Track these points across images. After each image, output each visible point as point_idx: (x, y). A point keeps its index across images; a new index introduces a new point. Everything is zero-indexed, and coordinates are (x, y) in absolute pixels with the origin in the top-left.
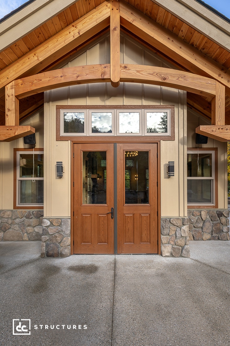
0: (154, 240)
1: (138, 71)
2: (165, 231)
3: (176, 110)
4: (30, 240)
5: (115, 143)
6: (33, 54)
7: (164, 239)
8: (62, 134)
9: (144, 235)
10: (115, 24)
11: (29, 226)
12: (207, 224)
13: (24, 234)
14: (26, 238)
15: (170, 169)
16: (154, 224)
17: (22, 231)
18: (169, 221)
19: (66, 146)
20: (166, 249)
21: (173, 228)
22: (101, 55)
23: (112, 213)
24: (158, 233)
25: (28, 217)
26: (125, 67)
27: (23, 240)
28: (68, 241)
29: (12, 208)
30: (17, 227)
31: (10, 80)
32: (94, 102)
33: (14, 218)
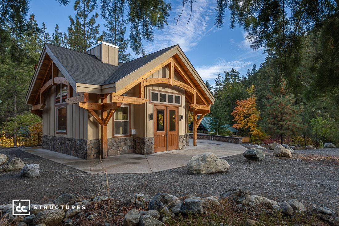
0: (177, 144)
2: (180, 140)
3: (182, 95)
4: (121, 154)
5: (167, 107)
7: (180, 143)
8: (151, 101)
9: (174, 143)
11: (120, 147)
13: (118, 151)
14: (119, 154)
15: (181, 117)
16: (177, 138)
18: (181, 136)
19: (151, 106)
20: (180, 147)
21: (182, 139)
23: (166, 135)
24: (178, 141)
25: (119, 142)
27: (118, 155)
28: (153, 147)
29: (111, 137)
30: (114, 148)
31: (143, 79)
32: (161, 89)
33: (113, 143)
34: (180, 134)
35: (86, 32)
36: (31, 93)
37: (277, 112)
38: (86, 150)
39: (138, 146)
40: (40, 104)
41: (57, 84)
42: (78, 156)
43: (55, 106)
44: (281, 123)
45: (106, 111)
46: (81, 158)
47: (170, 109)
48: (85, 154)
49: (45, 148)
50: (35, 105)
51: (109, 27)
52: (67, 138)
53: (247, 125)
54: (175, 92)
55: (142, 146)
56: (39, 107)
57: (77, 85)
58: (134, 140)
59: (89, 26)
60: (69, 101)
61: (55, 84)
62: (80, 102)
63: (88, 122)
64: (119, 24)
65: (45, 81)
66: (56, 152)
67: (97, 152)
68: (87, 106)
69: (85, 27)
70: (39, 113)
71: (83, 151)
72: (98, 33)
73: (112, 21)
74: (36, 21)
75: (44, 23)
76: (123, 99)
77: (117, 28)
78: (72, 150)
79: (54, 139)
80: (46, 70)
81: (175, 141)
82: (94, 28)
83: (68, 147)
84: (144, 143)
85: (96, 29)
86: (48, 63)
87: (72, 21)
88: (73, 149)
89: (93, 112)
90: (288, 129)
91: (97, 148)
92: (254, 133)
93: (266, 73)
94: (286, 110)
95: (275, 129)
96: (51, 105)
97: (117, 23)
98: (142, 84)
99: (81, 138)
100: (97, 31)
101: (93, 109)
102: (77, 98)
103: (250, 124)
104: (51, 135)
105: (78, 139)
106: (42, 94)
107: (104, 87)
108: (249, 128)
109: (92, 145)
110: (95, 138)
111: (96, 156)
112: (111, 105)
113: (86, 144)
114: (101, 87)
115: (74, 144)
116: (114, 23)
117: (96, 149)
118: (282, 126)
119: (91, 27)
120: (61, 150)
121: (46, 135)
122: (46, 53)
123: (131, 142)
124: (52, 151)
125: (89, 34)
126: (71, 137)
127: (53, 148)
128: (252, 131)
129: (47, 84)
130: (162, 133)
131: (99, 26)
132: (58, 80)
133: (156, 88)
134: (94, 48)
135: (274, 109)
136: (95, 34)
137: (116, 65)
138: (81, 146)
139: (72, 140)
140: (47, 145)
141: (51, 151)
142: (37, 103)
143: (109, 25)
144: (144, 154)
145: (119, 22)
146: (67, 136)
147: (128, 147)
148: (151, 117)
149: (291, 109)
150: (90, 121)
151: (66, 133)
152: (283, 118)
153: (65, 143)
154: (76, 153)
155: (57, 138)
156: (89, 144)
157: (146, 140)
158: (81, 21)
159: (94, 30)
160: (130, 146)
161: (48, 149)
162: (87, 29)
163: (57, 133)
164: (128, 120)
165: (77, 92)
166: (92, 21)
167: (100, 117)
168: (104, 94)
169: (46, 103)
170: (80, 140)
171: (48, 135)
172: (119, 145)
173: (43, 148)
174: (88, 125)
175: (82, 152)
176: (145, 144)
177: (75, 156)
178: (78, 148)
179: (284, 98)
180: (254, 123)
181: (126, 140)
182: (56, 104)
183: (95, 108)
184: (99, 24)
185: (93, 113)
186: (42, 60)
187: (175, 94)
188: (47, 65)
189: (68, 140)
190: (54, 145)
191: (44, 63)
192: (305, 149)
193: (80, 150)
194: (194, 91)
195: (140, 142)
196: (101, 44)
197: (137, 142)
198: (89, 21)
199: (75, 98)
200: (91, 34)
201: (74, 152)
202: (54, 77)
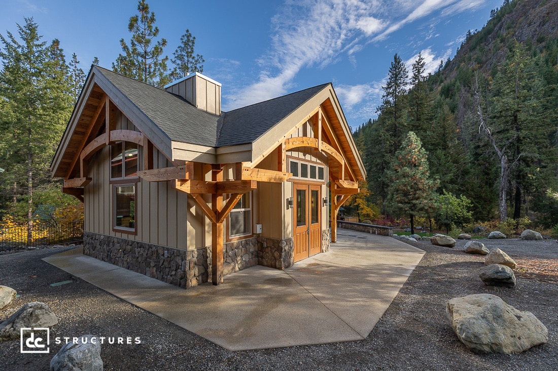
0: (320, 244)
2: (324, 238)
4: (240, 270)
7: (323, 242)
9: (317, 242)
11: (239, 256)
13: (235, 265)
14: (237, 269)
15: (325, 202)
16: (320, 235)
19: (290, 184)
20: (324, 249)
23: (308, 231)
24: (321, 239)
25: (237, 248)
26: (322, 143)
27: (235, 272)
28: (293, 254)
29: (225, 241)
30: (229, 260)
31: (285, 138)
32: (301, 155)
33: (228, 251)
34: (323, 228)
35: (147, 66)
36: (63, 158)
37: (409, 188)
38: (185, 271)
39: (268, 253)
40: (79, 177)
41: (116, 143)
42: (163, 279)
43: (110, 182)
44: (414, 202)
45: (221, 195)
46: (171, 283)
47: (312, 189)
48: (181, 278)
49: (90, 255)
50: (69, 179)
51: (178, 64)
52: (138, 243)
53: (356, 202)
54: (318, 161)
55: (276, 254)
56: (78, 182)
57: (174, 144)
58: (258, 242)
59: (152, 57)
60: (147, 176)
61: (111, 143)
62: (177, 180)
63: (188, 217)
64: (193, 61)
65: (89, 137)
66: (114, 264)
67: (203, 271)
68: (189, 188)
69: (145, 58)
70: (78, 193)
71: (176, 270)
72: (165, 70)
73: (182, 55)
74: (61, 50)
75: (74, 54)
76: (257, 175)
77: (189, 66)
78: (148, 265)
79: (108, 241)
80: (92, 117)
81: (317, 240)
82: (161, 62)
83: (140, 259)
84: (280, 249)
85: (164, 63)
86: (97, 104)
87: (125, 48)
88: (152, 264)
89: (200, 198)
90: (422, 209)
91: (203, 265)
92: (364, 212)
93: (381, 137)
94: (421, 186)
95: (406, 209)
96: (101, 181)
97: (191, 59)
98: (283, 147)
99: (172, 245)
100: (164, 67)
101: (200, 192)
102: (166, 171)
103: (359, 201)
104: (101, 232)
105: (163, 247)
106: (83, 160)
107: (221, 151)
108: (358, 206)
109: (195, 259)
110: (200, 246)
111: (202, 280)
112: (236, 186)
113: (184, 258)
114: (216, 151)
115: (155, 255)
116: (186, 58)
117: (202, 267)
118: (414, 205)
119: (155, 60)
120: (125, 263)
121: (92, 231)
122: (95, 84)
123: (254, 246)
124: (105, 261)
125: (152, 70)
126: (146, 241)
127: (107, 256)
128: (362, 209)
129: (96, 143)
130: (302, 228)
131: (167, 58)
132: (119, 135)
133: (295, 154)
134: (179, 83)
135: (406, 183)
136: (162, 71)
137: (218, 114)
138: (170, 261)
139: (150, 247)
140: (94, 250)
141: (103, 262)
142: (75, 175)
143: (179, 62)
144: (280, 269)
145: (193, 58)
146: (138, 239)
147: (251, 255)
148: (290, 203)
149: (426, 184)
150: (191, 214)
151: (135, 234)
152: (417, 195)
153: (133, 252)
154: (160, 272)
155: (116, 240)
156: (189, 258)
157: (283, 243)
158: (140, 49)
159: (160, 64)
160: (252, 254)
161: (96, 258)
162: (149, 61)
163: (114, 230)
164: (250, 209)
165: (173, 160)
166: (157, 51)
167: (210, 205)
168: (219, 165)
169: (91, 176)
170: (168, 249)
171: (96, 232)
172: (237, 254)
173: (86, 254)
174: (188, 223)
175: (173, 273)
176: (283, 250)
177: (157, 279)
178: (163, 264)
179: (418, 169)
180: (363, 199)
181: (247, 243)
182: (112, 179)
183: (203, 191)
184: (167, 56)
185: (200, 200)
186: (86, 98)
187: (319, 164)
188: (95, 108)
189: (141, 245)
190: (110, 251)
191: (90, 103)
192: (459, 239)
193: (170, 268)
194: (342, 160)
195: (271, 247)
196: (194, 77)
197: (265, 245)
198: (153, 49)
199: (163, 170)
200: (155, 69)
201: (154, 271)
202: (110, 130)
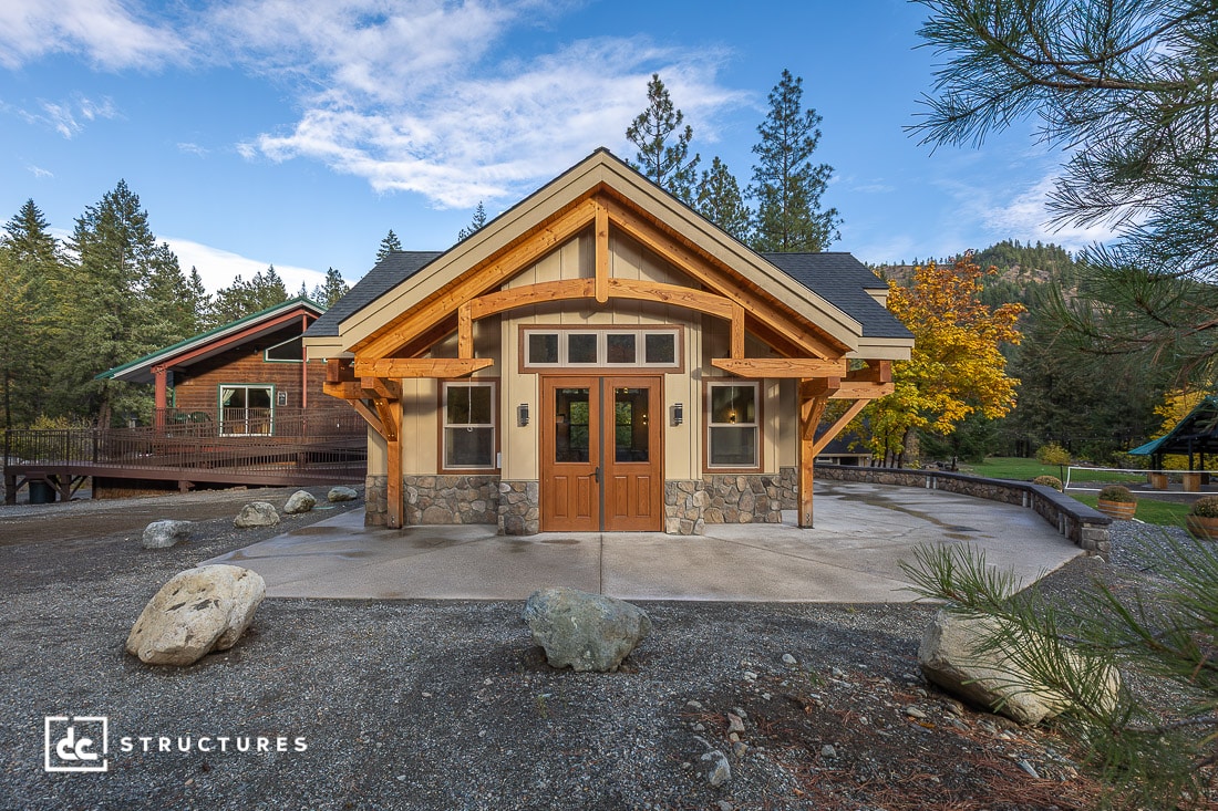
1: (631, 288)
2: (671, 500)
3: (686, 330)
4: (464, 523)
5: (601, 378)
6: (495, 267)
7: (669, 510)
8: (528, 364)
9: (641, 505)
10: (602, 227)
11: (463, 500)
12: (746, 498)
13: (454, 514)
14: (458, 520)
15: (677, 413)
16: (655, 490)
17: (452, 509)
18: (676, 484)
20: (672, 525)
21: (682, 495)
22: (581, 252)
23: (598, 475)
24: (662, 501)
25: (460, 487)
26: (615, 283)
27: (453, 524)
28: (536, 513)
29: (435, 472)
30: (443, 503)
32: (574, 318)
33: (439, 488)
34: (669, 477)
47: (620, 386)
54: (644, 321)
68: (343, 392)
76: (392, 368)
81: (643, 501)
98: (463, 314)
109: (378, 490)
130: (577, 469)
133: (547, 318)
147: (491, 503)
156: (369, 486)
157: (503, 487)
160: (495, 503)
164: (492, 425)
172: (458, 496)
176: (504, 500)
181: (481, 483)
187: (641, 329)
194: (730, 308)
